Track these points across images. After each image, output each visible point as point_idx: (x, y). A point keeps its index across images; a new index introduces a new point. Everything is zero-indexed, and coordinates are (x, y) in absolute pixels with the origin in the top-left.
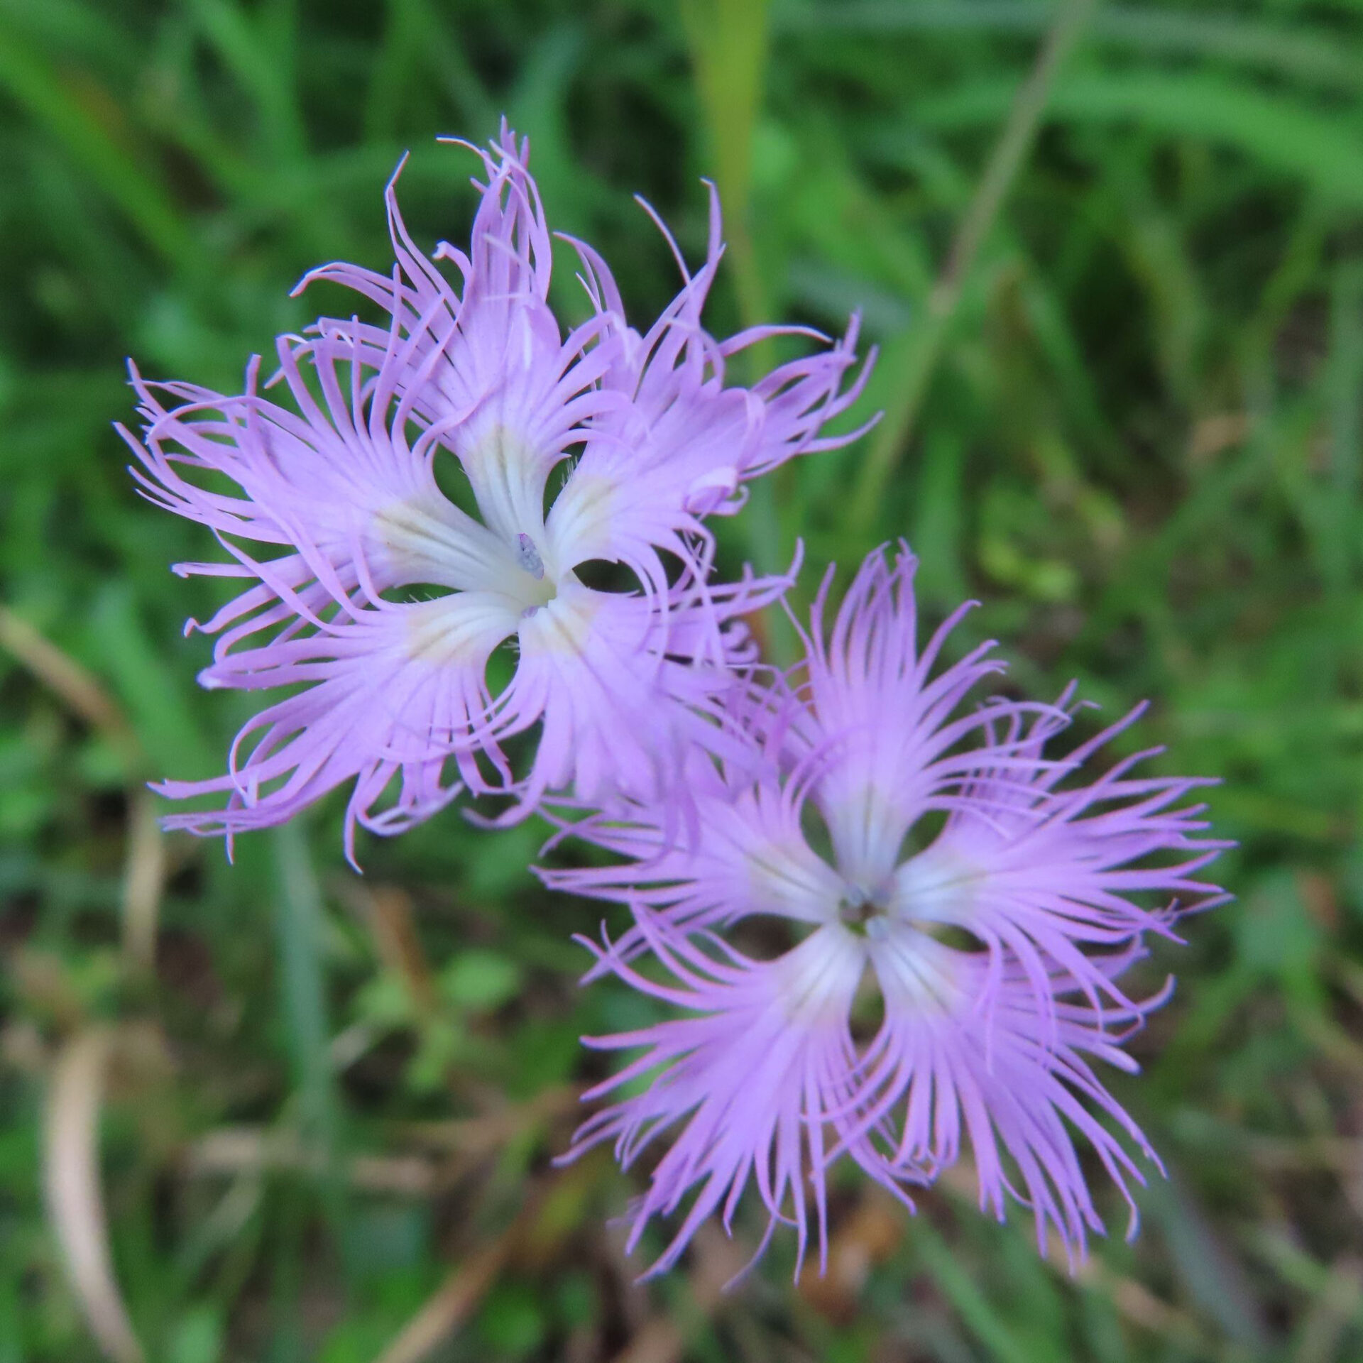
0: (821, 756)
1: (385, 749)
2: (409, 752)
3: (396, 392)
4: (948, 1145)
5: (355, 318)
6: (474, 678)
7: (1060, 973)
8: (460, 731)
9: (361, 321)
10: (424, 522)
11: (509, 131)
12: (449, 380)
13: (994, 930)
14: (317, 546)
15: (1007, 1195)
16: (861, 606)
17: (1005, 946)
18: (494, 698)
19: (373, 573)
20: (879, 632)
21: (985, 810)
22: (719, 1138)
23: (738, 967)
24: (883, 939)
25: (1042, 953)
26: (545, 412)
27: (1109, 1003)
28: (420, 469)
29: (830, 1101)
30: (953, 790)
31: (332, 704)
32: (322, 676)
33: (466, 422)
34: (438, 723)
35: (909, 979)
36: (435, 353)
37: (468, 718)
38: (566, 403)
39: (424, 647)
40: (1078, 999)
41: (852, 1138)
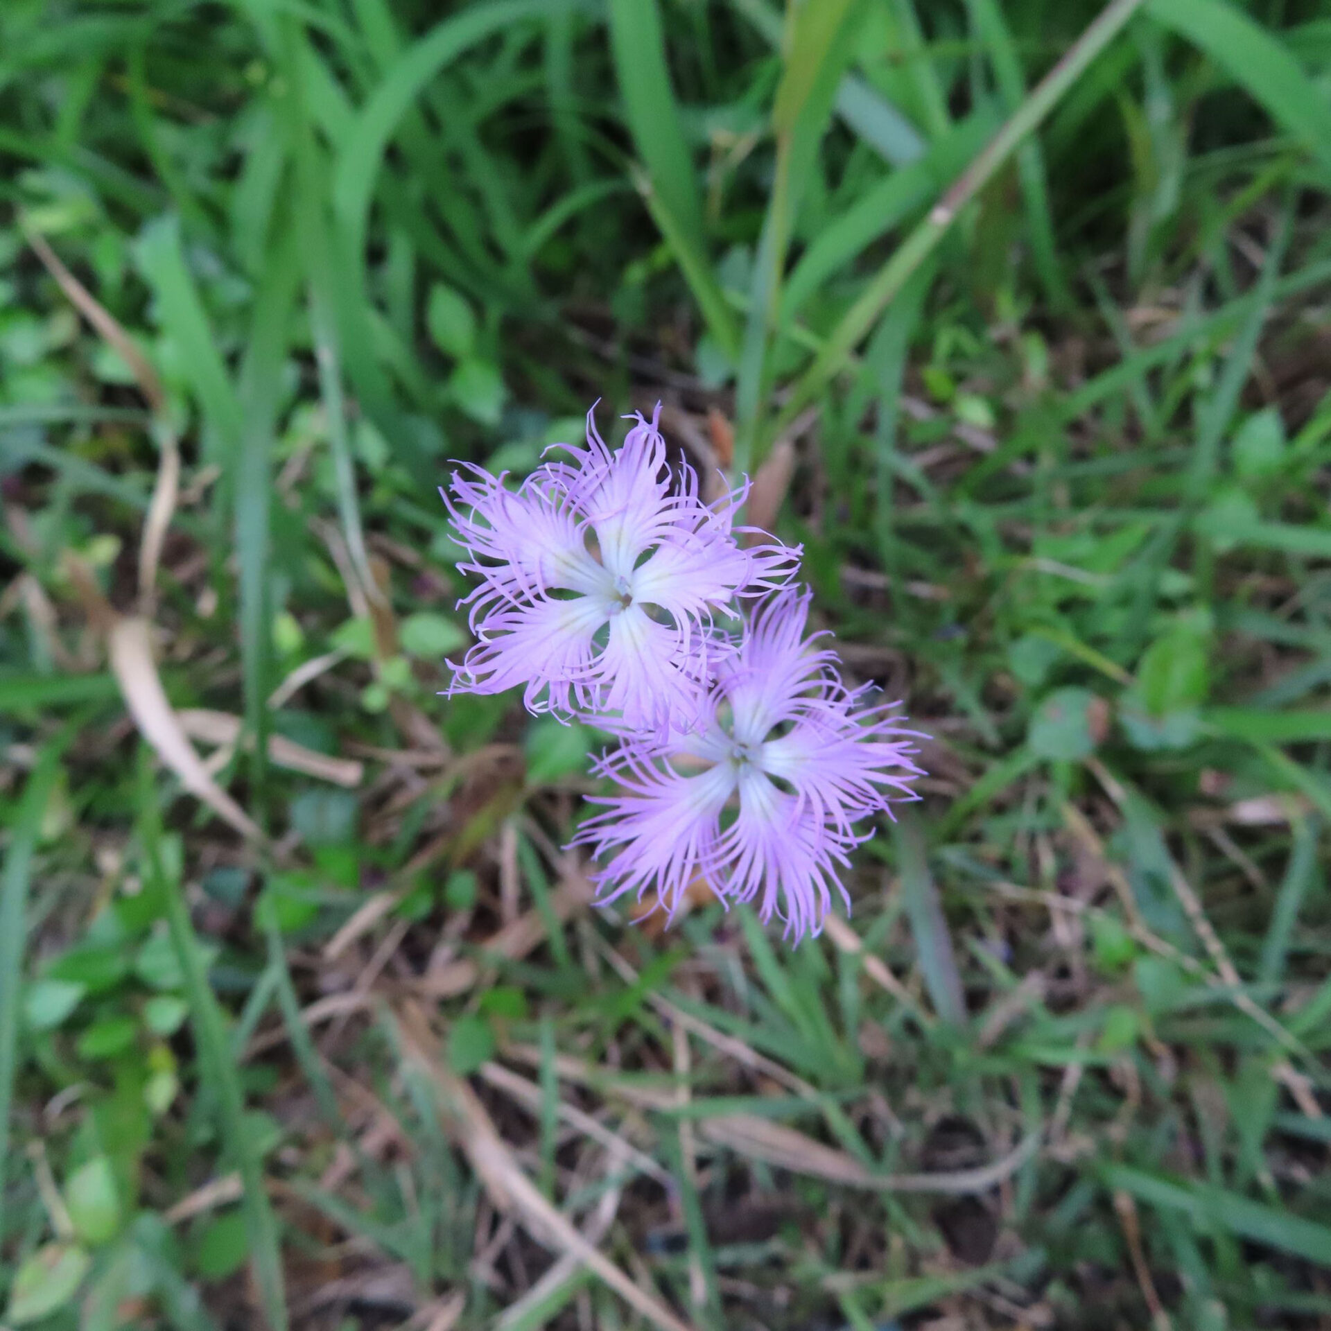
0: (736, 677)
1: (542, 672)
2: (552, 676)
3: (574, 499)
4: (752, 888)
5: (561, 462)
6: (586, 643)
7: (828, 814)
8: (577, 668)
9: (564, 463)
10: (575, 563)
11: (660, 405)
12: (600, 497)
13: (803, 787)
14: (519, 563)
15: (774, 913)
16: (779, 608)
17: (807, 795)
18: (595, 657)
19: (544, 580)
20: (784, 622)
21: (815, 726)
22: (641, 857)
23: (671, 777)
24: (747, 776)
25: (823, 801)
26: (645, 526)
27: (845, 834)
28: (577, 534)
29: (701, 853)
30: (800, 713)
31: (517, 644)
32: (514, 630)
33: (605, 520)
34: (567, 664)
35: (755, 801)
36: (596, 484)
37: (581, 663)
38: (657, 526)
39: (567, 625)
40: (833, 828)
41: (708, 872)
